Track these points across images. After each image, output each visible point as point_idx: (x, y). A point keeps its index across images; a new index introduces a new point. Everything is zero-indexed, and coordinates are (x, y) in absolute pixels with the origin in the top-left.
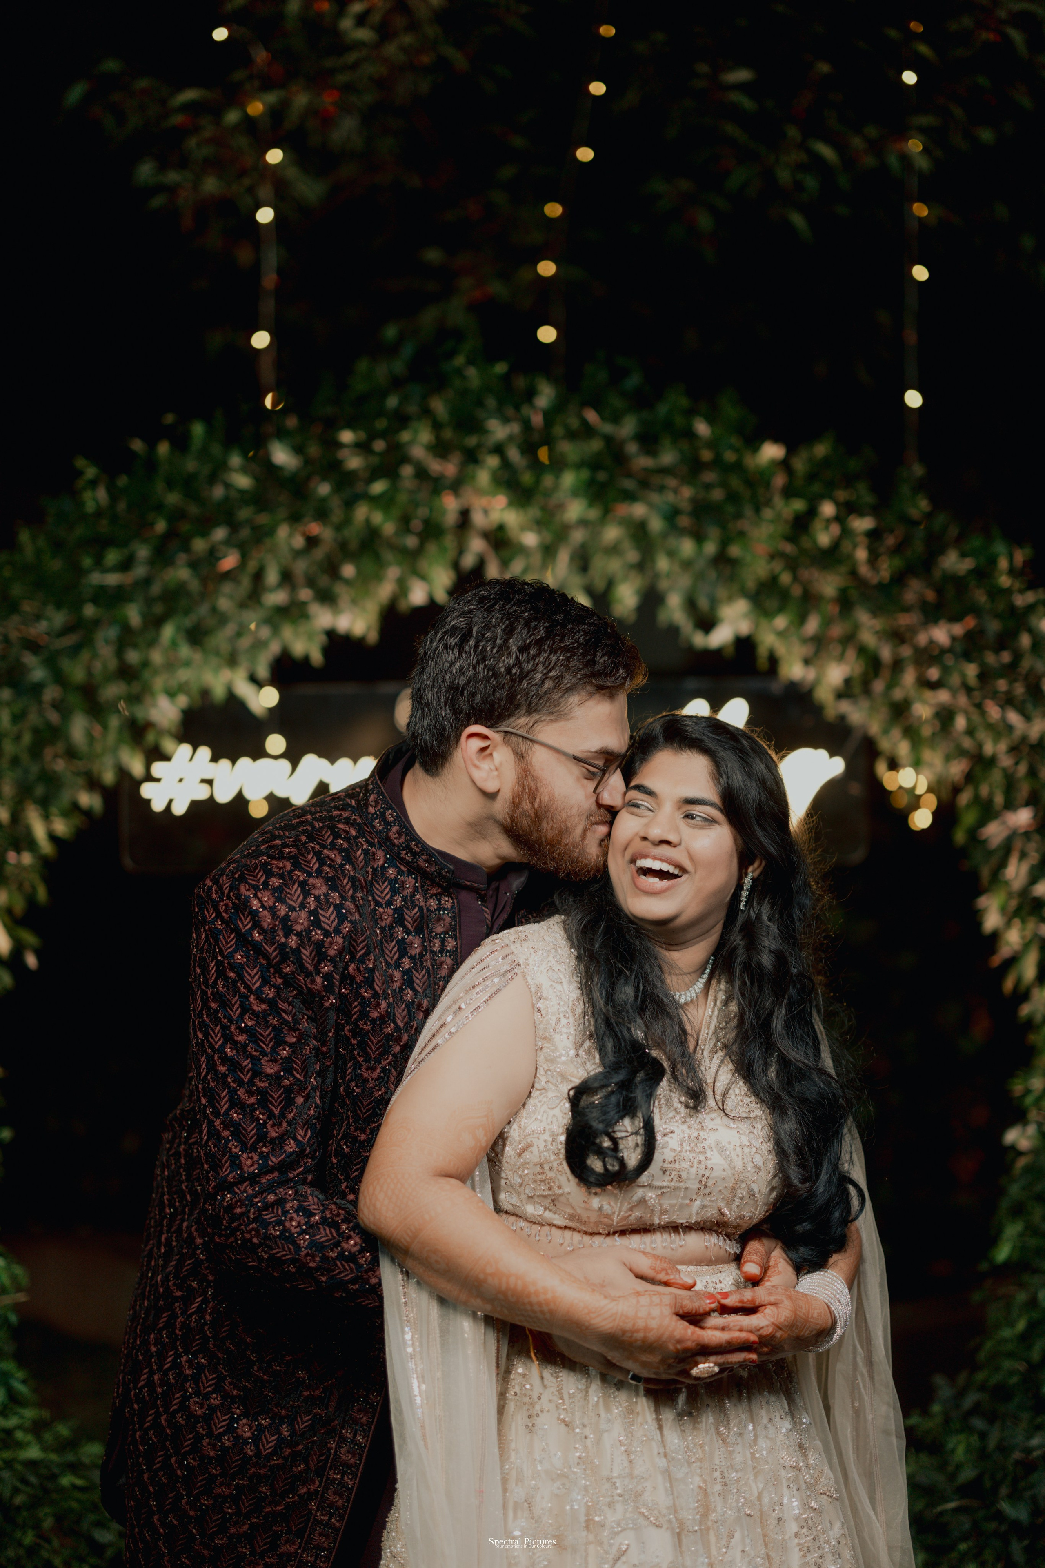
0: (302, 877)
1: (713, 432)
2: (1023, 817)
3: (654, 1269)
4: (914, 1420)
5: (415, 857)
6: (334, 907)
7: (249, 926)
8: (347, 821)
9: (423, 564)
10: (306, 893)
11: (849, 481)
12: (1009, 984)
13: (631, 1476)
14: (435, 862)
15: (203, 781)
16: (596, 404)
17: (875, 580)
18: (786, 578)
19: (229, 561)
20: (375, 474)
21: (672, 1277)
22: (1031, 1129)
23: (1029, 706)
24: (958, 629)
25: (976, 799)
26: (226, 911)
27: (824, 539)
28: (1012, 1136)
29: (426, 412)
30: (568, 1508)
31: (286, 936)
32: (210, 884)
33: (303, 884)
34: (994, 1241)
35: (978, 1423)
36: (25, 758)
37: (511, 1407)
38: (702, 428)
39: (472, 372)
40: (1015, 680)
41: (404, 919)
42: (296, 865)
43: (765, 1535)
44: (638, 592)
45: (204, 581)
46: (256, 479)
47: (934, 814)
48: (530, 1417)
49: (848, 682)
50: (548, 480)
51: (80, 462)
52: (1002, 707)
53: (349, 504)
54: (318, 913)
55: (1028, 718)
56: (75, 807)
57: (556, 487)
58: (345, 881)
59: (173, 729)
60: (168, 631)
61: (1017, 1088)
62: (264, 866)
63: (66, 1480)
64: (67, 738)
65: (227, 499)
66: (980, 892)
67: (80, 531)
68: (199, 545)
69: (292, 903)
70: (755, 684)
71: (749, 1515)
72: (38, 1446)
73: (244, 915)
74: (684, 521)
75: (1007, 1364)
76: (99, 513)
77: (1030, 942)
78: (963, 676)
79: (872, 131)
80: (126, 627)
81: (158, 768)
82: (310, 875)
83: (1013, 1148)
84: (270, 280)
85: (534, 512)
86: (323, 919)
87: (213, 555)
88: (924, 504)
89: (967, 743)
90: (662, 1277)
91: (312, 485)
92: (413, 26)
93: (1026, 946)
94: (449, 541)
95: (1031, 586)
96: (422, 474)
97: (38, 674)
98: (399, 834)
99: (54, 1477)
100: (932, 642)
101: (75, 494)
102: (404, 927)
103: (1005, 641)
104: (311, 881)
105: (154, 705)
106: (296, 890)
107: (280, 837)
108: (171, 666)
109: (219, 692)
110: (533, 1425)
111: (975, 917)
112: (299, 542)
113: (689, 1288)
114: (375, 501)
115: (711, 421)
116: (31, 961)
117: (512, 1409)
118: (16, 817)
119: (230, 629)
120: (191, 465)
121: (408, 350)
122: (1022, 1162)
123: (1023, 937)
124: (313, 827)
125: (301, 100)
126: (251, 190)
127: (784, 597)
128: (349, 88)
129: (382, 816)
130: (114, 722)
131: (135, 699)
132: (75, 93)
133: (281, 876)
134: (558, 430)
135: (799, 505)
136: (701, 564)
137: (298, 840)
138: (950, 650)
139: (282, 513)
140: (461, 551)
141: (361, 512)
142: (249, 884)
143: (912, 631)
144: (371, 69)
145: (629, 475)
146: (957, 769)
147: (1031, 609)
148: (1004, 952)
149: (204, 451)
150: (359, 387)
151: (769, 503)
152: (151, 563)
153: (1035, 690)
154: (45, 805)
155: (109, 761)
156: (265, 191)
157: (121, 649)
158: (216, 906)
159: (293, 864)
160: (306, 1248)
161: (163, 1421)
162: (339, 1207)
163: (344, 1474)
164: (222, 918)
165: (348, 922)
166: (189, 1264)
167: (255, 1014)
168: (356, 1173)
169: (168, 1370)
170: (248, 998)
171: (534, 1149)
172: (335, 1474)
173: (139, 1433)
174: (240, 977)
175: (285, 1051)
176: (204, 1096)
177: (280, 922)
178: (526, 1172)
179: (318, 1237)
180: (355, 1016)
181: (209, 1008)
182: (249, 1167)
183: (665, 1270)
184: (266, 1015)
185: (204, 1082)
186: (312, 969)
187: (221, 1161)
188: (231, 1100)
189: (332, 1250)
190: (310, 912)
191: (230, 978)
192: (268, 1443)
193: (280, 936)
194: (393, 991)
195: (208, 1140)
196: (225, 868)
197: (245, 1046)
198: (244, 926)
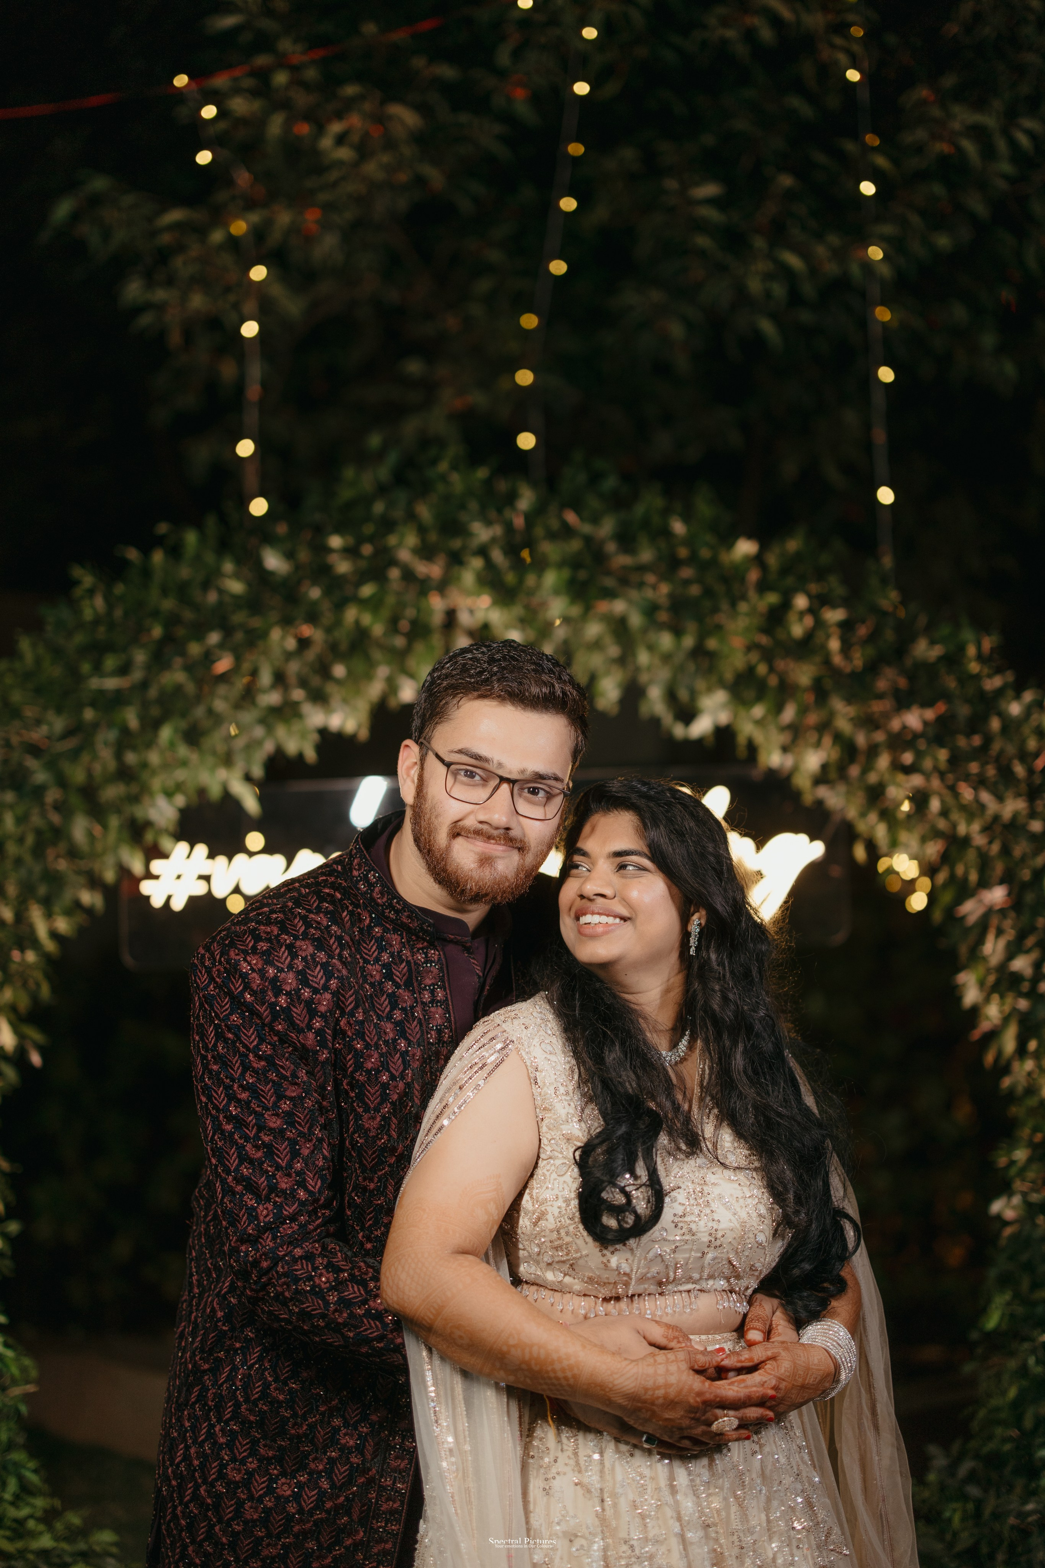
0: (289, 940)
1: (688, 530)
2: (997, 895)
3: (667, 1337)
5: (398, 915)
7: (241, 988)
8: (334, 886)
9: (411, 663)
10: (294, 955)
11: (820, 575)
12: (989, 1058)
14: (416, 917)
15: (201, 877)
16: (576, 505)
17: (848, 669)
18: (762, 669)
19: (224, 664)
20: (363, 577)
22: (1016, 1200)
23: (1001, 787)
24: (930, 714)
25: (952, 878)
26: (219, 976)
27: (797, 630)
28: (997, 1206)
29: (412, 517)
31: (276, 996)
32: (203, 952)
33: (290, 947)
34: (983, 1311)
35: (974, 1491)
36: (28, 858)
38: (678, 527)
39: (455, 478)
40: (987, 763)
41: (392, 973)
42: (284, 929)
44: (620, 685)
45: (199, 683)
46: (249, 584)
48: (546, 1479)
49: (824, 767)
50: (531, 580)
51: (76, 572)
52: (975, 789)
53: (340, 606)
54: (306, 973)
55: (1000, 798)
56: (77, 904)
57: (539, 586)
58: (332, 941)
59: (171, 828)
60: (166, 733)
61: (1002, 1161)
62: (253, 932)
64: (69, 839)
65: (220, 604)
66: (959, 968)
67: (79, 639)
68: (195, 649)
69: (279, 965)
70: (736, 772)
72: (50, 1536)
73: (235, 978)
74: (663, 616)
75: (1001, 1432)
76: (97, 622)
77: (1009, 1016)
78: (936, 759)
79: (834, 239)
80: (125, 731)
81: (157, 866)
82: (296, 938)
83: (999, 1217)
84: (254, 392)
85: (518, 610)
87: (209, 658)
88: (894, 595)
89: (942, 824)
90: (674, 1344)
91: (303, 589)
92: (390, 144)
93: (1006, 1020)
94: (437, 640)
95: (998, 671)
96: (408, 575)
97: (41, 776)
98: (382, 893)
100: (904, 727)
101: (74, 605)
102: (392, 981)
103: (976, 725)
104: (298, 943)
105: (153, 805)
106: (284, 952)
107: (268, 905)
108: (166, 766)
109: (215, 792)
110: (550, 1487)
111: (954, 994)
112: (291, 644)
114: (364, 603)
115: (687, 518)
116: (36, 1059)
118: (20, 917)
120: (185, 572)
121: (392, 458)
122: (1008, 1231)
123: (1001, 1012)
124: (300, 894)
125: (284, 218)
126: (236, 306)
127: (761, 687)
128: (328, 207)
129: (366, 879)
130: (114, 822)
131: (135, 799)
133: (269, 940)
134: (539, 531)
135: (772, 598)
136: (680, 657)
137: (285, 906)
138: (922, 735)
139: (274, 616)
141: (351, 614)
142: (239, 949)
143: (885, 717)
144: (351, 187)
145: (608, 573)
146: (933, 849)
147: (999, 693)
148: (985, 1026)
149: (198, 558)
150: (346, 494)
151: (744, 597)
152: (148, 667)
153: (1006, 773)
154: (47, 904)
155: (110, 860)
156: (250, 306)
157: (119, 750)
158: (209, 971)
159: (280, 929)
160: (334, 1304)
161: (203, 1492)
162: (368, 1266)
163: (387, 1521)
164: (216, 982)
165: (335, 978)
166: (213, 1337)
167: (255, 1071)
168: (371, 1222)
169: (203, 1441)
170: (247, 1056)
171: (550, 1217)
172: (378, 1522)
173: (179, 1508)
174: (238, 1038)
175: (286, 1106)
176: (214, 1156)
177: (269, 983)
178: (543, 1240)
179: (346, 1294)
180: (350, 1069)
181: (210, 1072)
182: (265, 1217)
183: (677, 1338)
184: (265, 1071)
185: (212, 1143)
186: (303, 1025)
187: (238, 1216)
188: (239, 1156)
189: (359, 1308)
190: (298, 973)
191: (229, 1039)
192: (309, 1498)
193: (270, 997)
194: (386, 1042)
195: (223, 1198)
196: (217, 935)
197: (248, 1103)
198: (237, 989)
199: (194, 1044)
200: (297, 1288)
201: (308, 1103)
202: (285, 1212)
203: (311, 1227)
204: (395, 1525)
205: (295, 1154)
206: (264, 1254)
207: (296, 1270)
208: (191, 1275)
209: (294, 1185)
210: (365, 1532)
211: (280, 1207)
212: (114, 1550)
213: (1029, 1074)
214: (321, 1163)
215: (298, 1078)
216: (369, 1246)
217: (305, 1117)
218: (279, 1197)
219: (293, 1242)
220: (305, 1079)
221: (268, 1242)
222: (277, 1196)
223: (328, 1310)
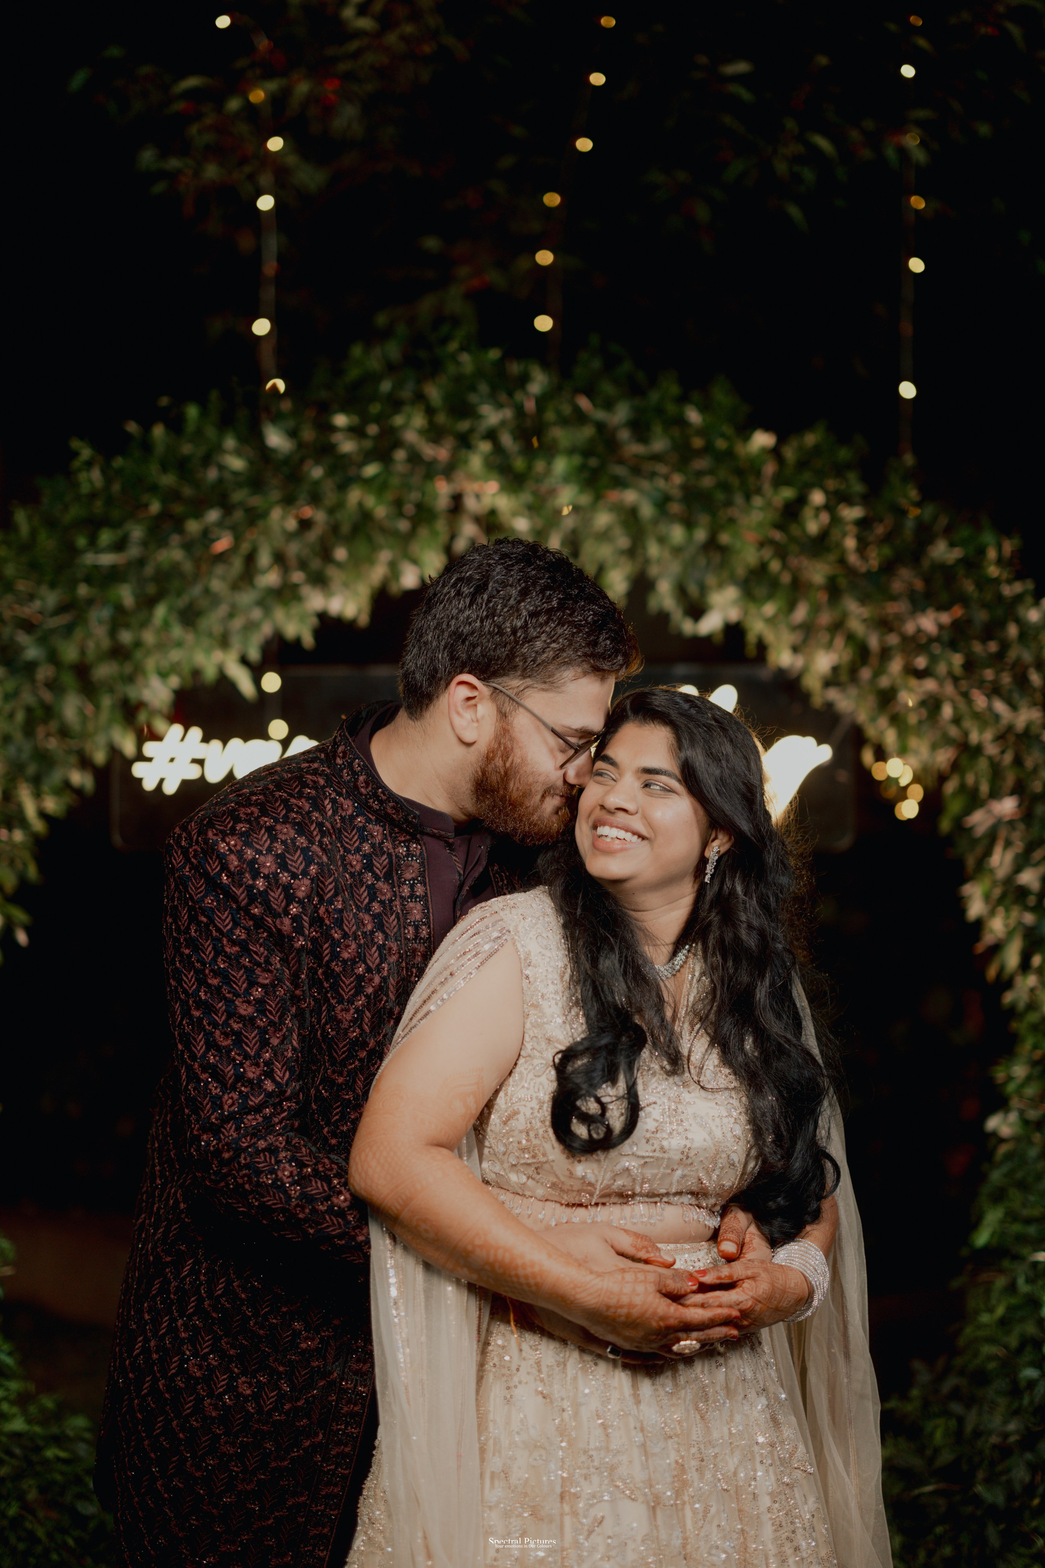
0: (270, 822)
1: (704, 420)
2: (1007, 806)
3: (635, 1247)
4: (892, 1404)
5: (382, 805)
6: (301, 849)
7: (218, 869)
8: (316, 772)
9: (415, 548)
10: (274, 838)
11: (839, 471)
12: (992, 972)
13: (608, 1450)
14: (401, 808)
15: (194, 761)
16: (590, 392)
17: (863, 569)
18: (775, 566)
19: (223, 544)
20: (369, 456)
21: (652, 1255)
22: (1013, 1117)
23: (1016, 696)
24: (945, 618)
25: (962, 788)
26: (195, 857)
27: (813, 527)
28: (994, 1123)
29: (420, 398)
30: (544, 1479)
31: (254, 878)
32: (179, 832)
33: (269, 830)
34: (975, 1225)
35: (956, 1408)
36: (18, 736)
37: (490, 1377)
38: (694, 416)
39: (465, 358)
40: (1002, 670)
41: (373, 864)
42: (264, 812)
43: (740, 1511)
44: (628, 578)
45: (197, 562)
46: (251, 462)
47: (921, 804)
48: (508, 1388)
49: (835, 669)
50: (540, 466)
51: (76, 444)
52: (988, 696)
53: (343, 487)
54: (285, 857)
55: (1014, 707)
56: (67, 785)
57: (548, 472)
58: (313, 827)
59: (165, 710)
60: (160, 612)
61: (1000, 1075)
62: (232, 813)
63: (51, 1453)
64: (60, 717)
65: (220, 481)
66: (964, 878)
67: (74, 511)
68: (193, 526)
69: (258, 847)
70: (743, 671)
71: (725, 1490)
72: (23, 1419)
73: (212, 859)
74: (675, 508)
75: (987, 1349)
76: (93, 495)
77: (1014, 929)
78: (950, 664)
79: (869, 124)
80: (119, 608)
81: (150, 748)
82: (276, 821)
83: (994, 1134)
84: (270, 267)
85: (526, 497)
86: (290, 862)
87: (207, 536)
88: (914, 494)
89: (954, 732)
90: (643, 1255)
91: (305, 468)
92: (415, 16)
93: (1010, 934)
94: (441, 526)
95: (1019, 576)
96: (415, 458)
97: (32, 652)
98: (367, 783)
99: (38, 1449)
100: (919, 631)
101: (69, 475)
102: (374, 873)
103: (991, 631)
104: (278, 827)
105: (147, 685)
106: (263, 835)
107: (248, 787)
108: (162, 646)
109: (210, 674)
110: (511, 1396)
111: (959, 905)
112: (292, 524)
113: (669, 1266)
114: (367, 483)
115: (703, 409)
116: (22, 938)
117: (491, 1380)
118: (8, 796)
119: (222, 610)
120: (187, 449)
121: (403, 334)
122: (1003, 1149)
123: (1006, 926)
124: (282, 778)
125: (302, 87)
126: (251, 177)
127: (774, 585)
128: (349, 77)
129: (350, 766)
130: (106, 701)
131: (130, 679)
132: (79, 80)
133: (249, 822)
134: (550, 415)
135: (788, 493)
136: (691, 551)
137: (266, 788)
138: (937, 639)
139: (275, 495)
140: (453, 537)
141: (355, 495)
142: (217, 830)
143: (900, 618)
144: (371, 58)
145: (621, 462)
146: (944, 757)
147: (1018, 599)
148: (988, 939)
149: (199, 432)
150: (353, 374)
151: (759, 491)
152: (145, 544)
153: (1022, 681)
154: (36, 782)
155: (101, 740)
156: (265, 179)
157: (114, 629)
158: (185, 852)
159: (261, 811)
160: (296, 1199)
161: (161, 1387)
162: (332, 1162)
163: (347, 1424)
164: (192, 863)
165: (315, 864)
166: (175, 1229)
167: (228, 956)
168: (337, 1117)
169: (164, 1335)
170: (220, 941)
171: (521, 1117)
172: (337, 1425)
173: (136, 1401)
174: (212, 921)
175: (258, 992)
176: (180, 1042)
177: (247, 865)
178: (511, 1140)
179: (309, 1189)
180: (327, 958)
181: (182, 955)
182: (230, 1107)
183: (646, 1247)
184: (238, 956)
185: (180, 1028)
186: (280, 910)
187: (202, 1104)
188: (207, 1043)
189: (322, 1204)
190: (277, 856)
191: (202, 922)
192: (269, 1399)
193: (248, 878)
194: (364, 933)
195: (187, 1085)
196: (194, 816)
197: (218, 989)
198: (213, 870)
199: (167, 926)
200: (258, 1180)
201: (280, 992)
202: (251, 1103)
203: (276, 1120)
204: (355, 1429)
205: (264, 1043)
206: (228, 1144)
207: (259, 1163)
208: (154, 1166)
209: (260, 1075)
210: (324, 1436)
211: (245, 1097)
212: (88, 1436)
213: (1032, 990)
214: (290, 1055)
215: (271, 965)
216: (334, 1141)
217: (276, 1005)
218: (246, 1087)
219: (256, 1133)
220: (278, 966)
221: (230, 1132)
222: (243, 1085)
223: (289, 1205)
